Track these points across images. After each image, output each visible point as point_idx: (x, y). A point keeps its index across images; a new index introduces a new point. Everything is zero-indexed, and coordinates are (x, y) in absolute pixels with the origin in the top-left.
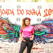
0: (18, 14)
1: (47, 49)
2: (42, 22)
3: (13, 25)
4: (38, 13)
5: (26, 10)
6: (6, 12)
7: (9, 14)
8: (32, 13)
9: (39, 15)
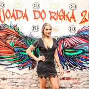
0: (35, 18)
1: (86, 79)
2: (78, 33)
3: (26, 38)
4: (71, 18)
5: (50, 12)
6: (13, 15)
7: (19, 18)
8: (60, 16)
9: (72, 20)
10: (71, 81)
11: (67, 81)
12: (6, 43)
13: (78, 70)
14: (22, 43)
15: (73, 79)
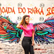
0: (19, 13)
1: (50, 50)
3: (14, 24)
6: (6, 11)
8: (34, 11)
9: (42, 13)
10: (41, 51)
11: (38, 51)
12: (2, 27)
13: (45, 44)
14: (11, 27)
15: (42, 50)
